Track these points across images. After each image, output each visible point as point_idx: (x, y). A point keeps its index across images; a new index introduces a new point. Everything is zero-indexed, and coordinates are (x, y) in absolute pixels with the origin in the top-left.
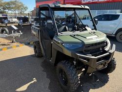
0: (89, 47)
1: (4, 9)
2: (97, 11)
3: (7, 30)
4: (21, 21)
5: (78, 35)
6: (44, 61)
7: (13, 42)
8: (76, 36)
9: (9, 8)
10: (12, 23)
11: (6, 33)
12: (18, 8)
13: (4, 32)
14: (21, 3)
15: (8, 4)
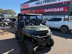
0: (38, 32)
1: (3, 14)
2: (52, 16)
3: (3, 25)
4: (12, 20)
5: (34, 27)
6: (20, 41)
7: (5, 31)
8: (33, 28)
9: (6, 13)
10: (7, 21)
11: (2, 27)
12: (11, 13)
13: (1, 26)
14: (13, 11)
15: (6, 11)
